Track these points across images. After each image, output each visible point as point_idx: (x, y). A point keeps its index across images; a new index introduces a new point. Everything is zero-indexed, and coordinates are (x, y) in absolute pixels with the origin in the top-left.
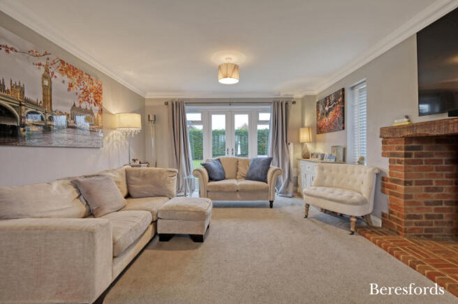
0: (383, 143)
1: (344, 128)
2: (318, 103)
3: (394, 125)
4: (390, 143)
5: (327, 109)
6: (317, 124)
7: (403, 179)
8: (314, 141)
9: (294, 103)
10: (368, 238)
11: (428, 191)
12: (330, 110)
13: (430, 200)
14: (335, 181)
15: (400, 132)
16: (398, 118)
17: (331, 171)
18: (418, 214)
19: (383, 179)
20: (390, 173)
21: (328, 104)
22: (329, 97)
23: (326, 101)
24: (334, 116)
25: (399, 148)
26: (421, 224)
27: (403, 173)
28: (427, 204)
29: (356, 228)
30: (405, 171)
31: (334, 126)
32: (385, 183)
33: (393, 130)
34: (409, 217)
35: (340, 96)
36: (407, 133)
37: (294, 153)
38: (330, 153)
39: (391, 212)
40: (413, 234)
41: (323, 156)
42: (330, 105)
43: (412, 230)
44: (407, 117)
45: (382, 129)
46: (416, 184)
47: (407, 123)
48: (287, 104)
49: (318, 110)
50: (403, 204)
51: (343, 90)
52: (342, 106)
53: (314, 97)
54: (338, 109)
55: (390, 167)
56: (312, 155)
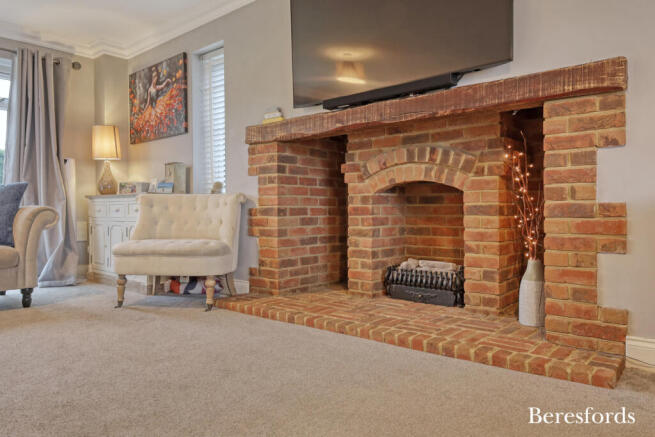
0: (249, 153)
1: (186, 130)
2: (133, 76)
3: (264, 122)
4: (259, 153)
5: (152, 90)
6: (132, 124)
7: (276, 207)
8: (125, 159)
9: (76, 66)
10: (234, 309)
11: (303, 224)
12: (159, 93)
13: (305, 237)
14: (174, 227)
15: (272, 132)
16: (269, 111)
17: (167, 208)
18: (293, 258)
19: (251, 212)
20: (260, 200)
21: (154, 80)
22: (156, 66)
23: (151, 73)
24: (168, 105)
25: (271, 159)
26: (296, 273)
27: (276, 197)
28: (303, 242)
29: (215, 299)
30: (278, 194)
31: (168, 126)
32: (254, 218)
33: (263, 129)
34: (284, 264)
35: (180, 67)
36: (280, 134)
37: (79, 183)
38: (163, 178)
39: (262, 263)
40: (288, 289)
41: (146, 188)
42: (158, 83)
43: (287, 283)
44: (280, 110)
45: (249, 129)
46: (291, 214)
47: (280, 119)
48: (57, 64)
49: (133, 93)
50: (276, 245)
51: (185, 56)
52: (183, 87)
53: (124, 63)
54: (174, 93)
55: (260, 190)
56: (122, 186)
